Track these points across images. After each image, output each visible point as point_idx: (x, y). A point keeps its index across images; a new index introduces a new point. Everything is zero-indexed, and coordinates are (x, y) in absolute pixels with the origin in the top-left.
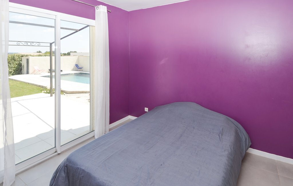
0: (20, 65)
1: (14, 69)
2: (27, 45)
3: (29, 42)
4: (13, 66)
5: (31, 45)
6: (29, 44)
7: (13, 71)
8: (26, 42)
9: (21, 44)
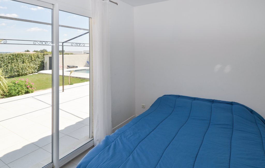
0: (43, 62)
1: (39, 66)
2: (42, 44)
3: (43, 41)
4: (38, 64)
5: (45, 44)
6: (44, 43)
7: (38, 67)
8: (41, 41)
9: (37, 44)
